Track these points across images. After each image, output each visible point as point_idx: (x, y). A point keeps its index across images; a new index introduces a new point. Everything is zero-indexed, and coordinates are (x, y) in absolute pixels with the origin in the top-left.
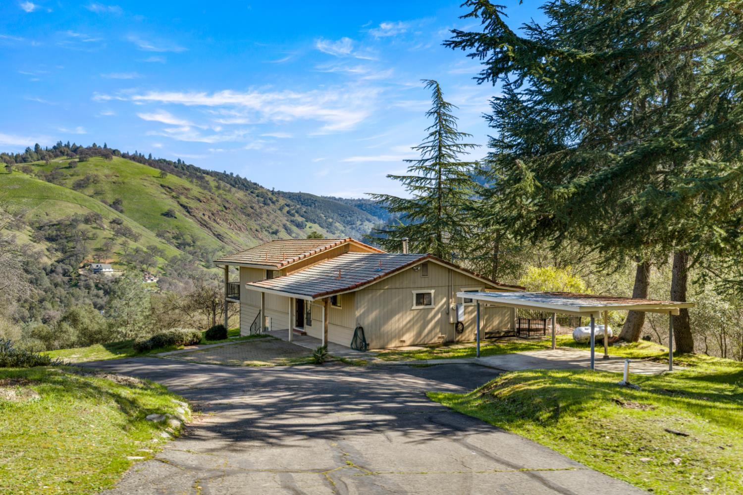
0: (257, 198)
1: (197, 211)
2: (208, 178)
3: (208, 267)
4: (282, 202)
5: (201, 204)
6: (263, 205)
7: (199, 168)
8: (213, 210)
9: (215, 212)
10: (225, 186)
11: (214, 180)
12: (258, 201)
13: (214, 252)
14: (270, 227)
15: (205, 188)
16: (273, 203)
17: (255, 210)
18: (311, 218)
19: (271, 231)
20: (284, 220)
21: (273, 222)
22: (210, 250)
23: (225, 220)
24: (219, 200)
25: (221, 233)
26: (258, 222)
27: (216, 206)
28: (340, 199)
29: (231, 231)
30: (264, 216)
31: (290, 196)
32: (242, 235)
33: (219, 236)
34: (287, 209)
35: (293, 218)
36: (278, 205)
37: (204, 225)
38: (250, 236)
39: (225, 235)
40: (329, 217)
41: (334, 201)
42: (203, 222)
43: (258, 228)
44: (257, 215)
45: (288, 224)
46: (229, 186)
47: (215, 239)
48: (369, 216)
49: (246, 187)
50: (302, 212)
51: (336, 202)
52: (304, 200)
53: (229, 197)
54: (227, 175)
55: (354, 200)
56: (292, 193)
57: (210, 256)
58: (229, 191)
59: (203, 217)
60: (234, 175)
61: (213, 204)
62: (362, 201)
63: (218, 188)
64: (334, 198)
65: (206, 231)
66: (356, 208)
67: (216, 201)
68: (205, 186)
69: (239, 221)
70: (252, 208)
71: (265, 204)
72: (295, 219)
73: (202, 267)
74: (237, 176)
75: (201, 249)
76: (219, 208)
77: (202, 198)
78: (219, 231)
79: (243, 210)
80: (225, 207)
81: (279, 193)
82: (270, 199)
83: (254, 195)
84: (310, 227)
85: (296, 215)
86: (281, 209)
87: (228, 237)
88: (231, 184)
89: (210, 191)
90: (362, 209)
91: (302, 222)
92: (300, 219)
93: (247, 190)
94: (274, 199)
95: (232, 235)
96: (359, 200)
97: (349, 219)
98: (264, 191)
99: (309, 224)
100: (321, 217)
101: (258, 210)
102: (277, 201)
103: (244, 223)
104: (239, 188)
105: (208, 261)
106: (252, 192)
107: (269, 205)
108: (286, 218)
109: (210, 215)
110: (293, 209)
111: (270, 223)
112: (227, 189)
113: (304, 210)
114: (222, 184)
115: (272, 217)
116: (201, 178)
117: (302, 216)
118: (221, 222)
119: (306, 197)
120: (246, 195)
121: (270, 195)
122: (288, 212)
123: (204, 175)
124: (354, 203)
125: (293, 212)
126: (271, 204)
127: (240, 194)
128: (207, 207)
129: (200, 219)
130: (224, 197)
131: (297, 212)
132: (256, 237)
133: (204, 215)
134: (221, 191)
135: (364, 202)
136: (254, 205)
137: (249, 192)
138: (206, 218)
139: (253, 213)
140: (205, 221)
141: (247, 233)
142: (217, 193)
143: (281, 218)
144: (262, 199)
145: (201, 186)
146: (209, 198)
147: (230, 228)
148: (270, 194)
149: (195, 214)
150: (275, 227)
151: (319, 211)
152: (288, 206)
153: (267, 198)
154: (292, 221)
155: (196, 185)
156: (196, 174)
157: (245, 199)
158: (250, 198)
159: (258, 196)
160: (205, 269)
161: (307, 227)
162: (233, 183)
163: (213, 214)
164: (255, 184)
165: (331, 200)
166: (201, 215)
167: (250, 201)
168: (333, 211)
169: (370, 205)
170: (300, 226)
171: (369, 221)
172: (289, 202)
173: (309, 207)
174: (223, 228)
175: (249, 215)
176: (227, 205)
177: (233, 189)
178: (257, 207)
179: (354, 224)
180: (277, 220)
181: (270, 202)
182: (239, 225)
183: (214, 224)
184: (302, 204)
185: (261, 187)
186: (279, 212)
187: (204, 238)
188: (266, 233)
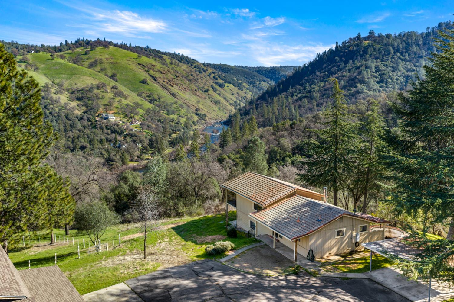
0: (195, 69)
1: (160, 79)
2: (165, 57)
3: (168, 115)
4: (210, 70)
5: (162, 75)
6: (198, 73)
7: (159, 51)
8: (169, 78)
9: (170, 79)
10: (175, 62)
11: (169, 58)
12: (196, 71)
13: (171, 105)
14: (203, 87)
15: (164, 64)
16: (204, 71)
17: (194, 77)
18: (228, 80)
19: (204, 90)
20: (211, 82)
21: (205, 84)
22: (169, 104)
23: (177, 85)
24: (172, 71)
25: (175, 92)
26: (196, 85)
27: (171, 75)
28: (246, 67)
29: (180, 91)
30: (200, 80)
31: (214, 66)
32: (187, 93)
33: (173, 95)
34: (213, 75)
35: (217, 81)
36: (207, 73)
37: (164, 88)
38: (191, 94)
39: (177, 94)
40: (239, 79)
41: (242, 68)
42: (164, 86)
43: (196, 88)
44: (195, 80)
45: (214, 84)
46: (177, 62)
47: (171, 97)
48: (265, 78)
49: (188, 61)
50: (222, 77)
51: (243, 69)
52: (224, 69)
53: (178, 69)
54: (176, 55)
55: (255, 67)
56: (216, 64)
57: (169, 108)
58: (178, 65)
59: (163, 83)
60: (181, 55)
61: (169, 74)
62: (260, 68)
63: (171, 63)
64: (242, 67)
65: (166, 92)
66: (256, 73)
67: (171, 73)
68: (164, 63)
69: (185, 85)
70: (192, 75)
71: (200, 72)
72: (218, 81)
73: (164, 114)
74: (182, 55)
75: (163, 103)
76: (173, 77)
77: (162, 71)
78: (173, 91)
79: (187, 77)
80: (176, 76)
81: (208, 65)
82: (202, 69)
83: (193, 67)
84: (227, 87)
85: (219, 79)
86: (209, 75)
87: (179, 95)
88: (179, 61)
89: (167, 66)
90: (260, 74)
91: (222, 83)
92: (221, 81)
93: (188, 64)
94: (205, 69)
95: (181, 93)
96: (258, 67)
97: (252, 80)
98: (199, 64)
99: (227, 85)
100: (234, 80)
101: (196, 77)
102: (207, 70)
103: (188, 85)
104: (184, 63)
105: (168, 111)
106: (191, 65)
107: (202, 73)
108: (212, 81)
109: (168, 81)
110: (217, 75)
111: (203, 85)
112: (177, 64)
113: (224, 75)
114: (174, 60)
115: (204, 81)
116: (161, 57)
117: (222, 80)
118: (174, 85)
119: (225, 67)
120: (188, 67)
121: (203, 67)
122: (214, 77)
123: (163, 55)
124: (255, 70)
125: (217, 77)
126: (203, 72)
127: (184, 67)
128: (166, 77)
129: (162, 84)
130: (175, 69)
131: (219, 77)
132: (195, 94)
133: (164, 81)
134: (173, 66)
135: (261, 69)
136: (193, 73)
137: (189, 65)
138: (165, 83)
139: (193, 79)
140: (165, 85)
141: (190, 92)
142: (171, 67)
143: (209, 81)
144: (198, 69)
145: (161, 63)
146: (167, 70)
147: (179, 89)
148: (202, 65)
149: (159, 81)
150: (206, 88)
151: (233, 76)
152: (214, 73)
153: (201, 68)
154: (216, 83)
155: (159, 63)
156: (158, 55)
157: (188, 70)
158: (190, 69)
159: (195, 67)
160: (166, 116)
161: (226, 86)
162: (180, 59)
163: (169, 81)
164: (193, 60)
165: (240, 68)
166: (162, 82)
167: (191, 71)
168: (242, 76)
169: (265, 71)
170: (221, 86)
171: (265, 81)
172: (214, 70)
173: (227, 74)
174: (175, 89)
175: (190, 80)
176: (177, 75)
177: (180, 64)
178: (195, 74)
179: (255, 84)
180: (207, 83)
181: (203, 71)
182: (185, 87)
183: (170, 87)
184: (222, 71)
185: (197, 61)
186: (208, 77)
187: (165, 96)
188: (201, 91)
